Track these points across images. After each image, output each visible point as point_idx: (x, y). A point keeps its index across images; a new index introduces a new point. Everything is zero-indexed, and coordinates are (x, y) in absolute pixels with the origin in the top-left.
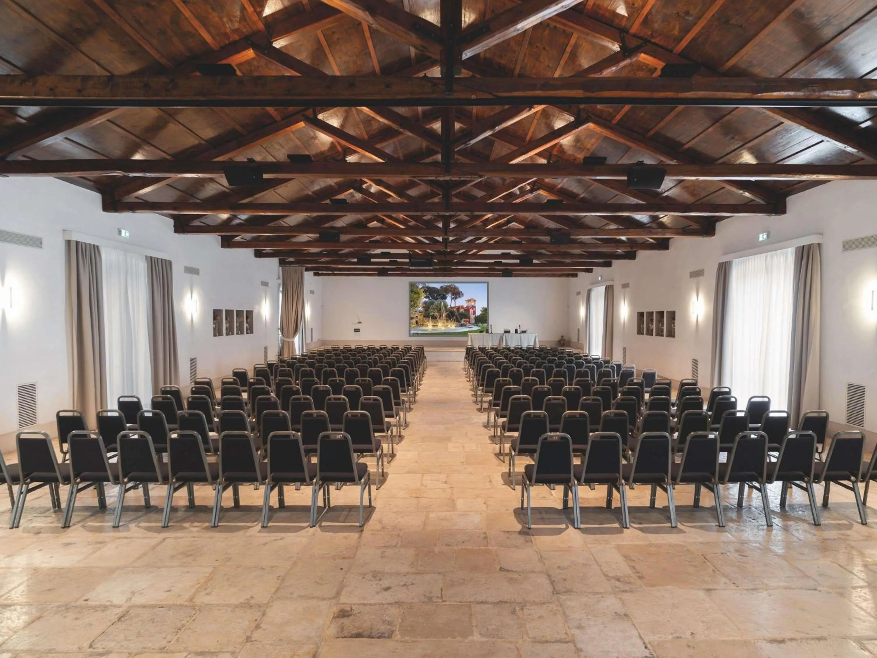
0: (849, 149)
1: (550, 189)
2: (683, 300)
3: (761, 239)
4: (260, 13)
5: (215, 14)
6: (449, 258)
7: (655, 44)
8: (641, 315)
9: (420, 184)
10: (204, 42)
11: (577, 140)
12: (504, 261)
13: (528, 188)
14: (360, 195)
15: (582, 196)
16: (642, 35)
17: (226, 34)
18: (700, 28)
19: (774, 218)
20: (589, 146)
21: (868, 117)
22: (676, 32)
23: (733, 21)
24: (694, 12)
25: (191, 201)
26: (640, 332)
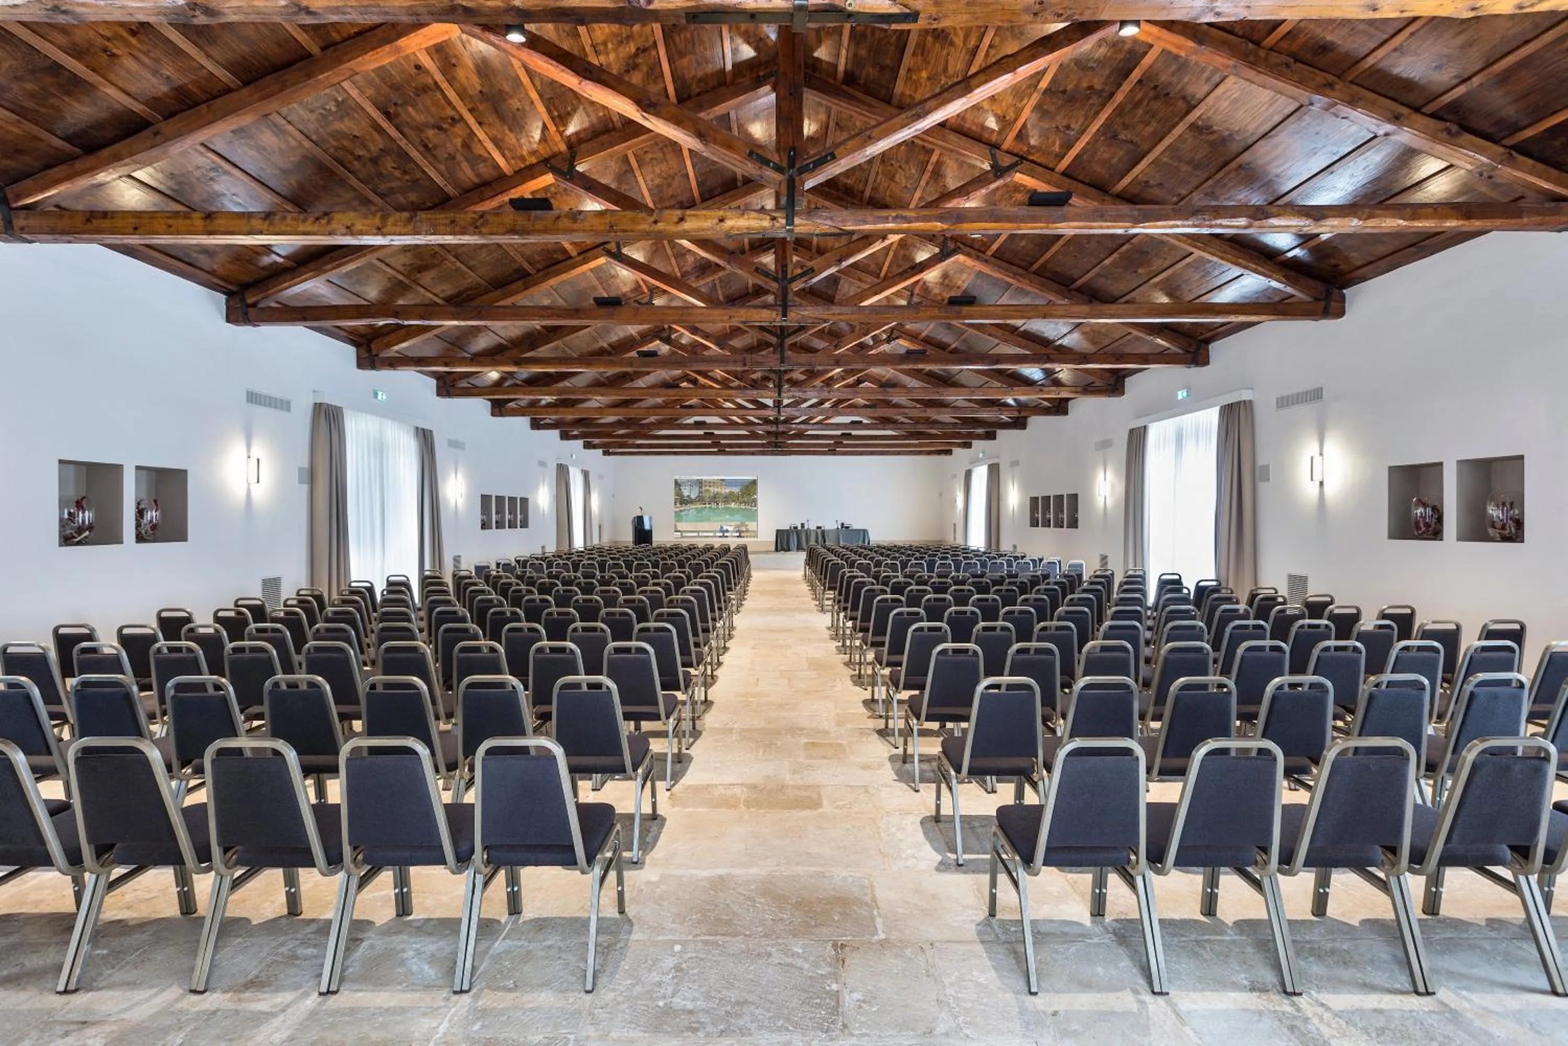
0: (1274, 284)
1: (913, 336)
2: (1087, 480)
3: (1180, 397)
4: (561, 133)
5: (512, 135)
6: (782, 428)
7: (1033, 162)
8: (1034, 500)
9: (746, 332)
10: (497, 166)
11: (945, 276)
12: (854, 433)
13: (884, 336)
14: (668, 347)
15: (953, 346)
16: (1015, 151)
17: (522, 158)
18: (1083, 144)
19: (1195, 371)
20: (960, 283)
21: (1295, 243)
22: (1057, 148)
23: (1121, 136)
24: (1076, 126)
25: (460, 355)
26: (1034, 523)
